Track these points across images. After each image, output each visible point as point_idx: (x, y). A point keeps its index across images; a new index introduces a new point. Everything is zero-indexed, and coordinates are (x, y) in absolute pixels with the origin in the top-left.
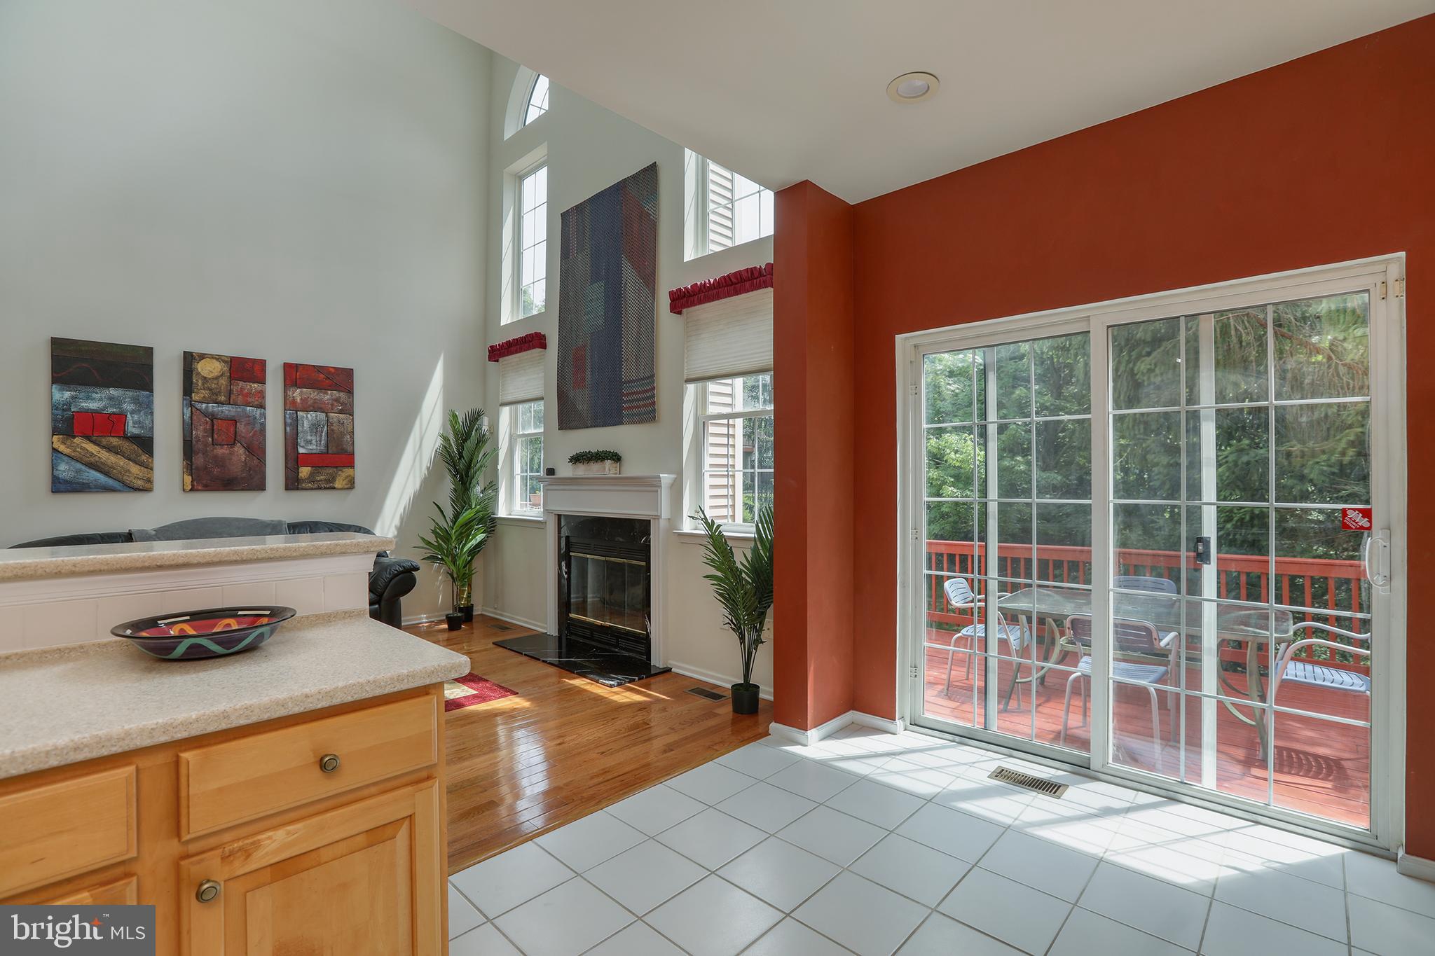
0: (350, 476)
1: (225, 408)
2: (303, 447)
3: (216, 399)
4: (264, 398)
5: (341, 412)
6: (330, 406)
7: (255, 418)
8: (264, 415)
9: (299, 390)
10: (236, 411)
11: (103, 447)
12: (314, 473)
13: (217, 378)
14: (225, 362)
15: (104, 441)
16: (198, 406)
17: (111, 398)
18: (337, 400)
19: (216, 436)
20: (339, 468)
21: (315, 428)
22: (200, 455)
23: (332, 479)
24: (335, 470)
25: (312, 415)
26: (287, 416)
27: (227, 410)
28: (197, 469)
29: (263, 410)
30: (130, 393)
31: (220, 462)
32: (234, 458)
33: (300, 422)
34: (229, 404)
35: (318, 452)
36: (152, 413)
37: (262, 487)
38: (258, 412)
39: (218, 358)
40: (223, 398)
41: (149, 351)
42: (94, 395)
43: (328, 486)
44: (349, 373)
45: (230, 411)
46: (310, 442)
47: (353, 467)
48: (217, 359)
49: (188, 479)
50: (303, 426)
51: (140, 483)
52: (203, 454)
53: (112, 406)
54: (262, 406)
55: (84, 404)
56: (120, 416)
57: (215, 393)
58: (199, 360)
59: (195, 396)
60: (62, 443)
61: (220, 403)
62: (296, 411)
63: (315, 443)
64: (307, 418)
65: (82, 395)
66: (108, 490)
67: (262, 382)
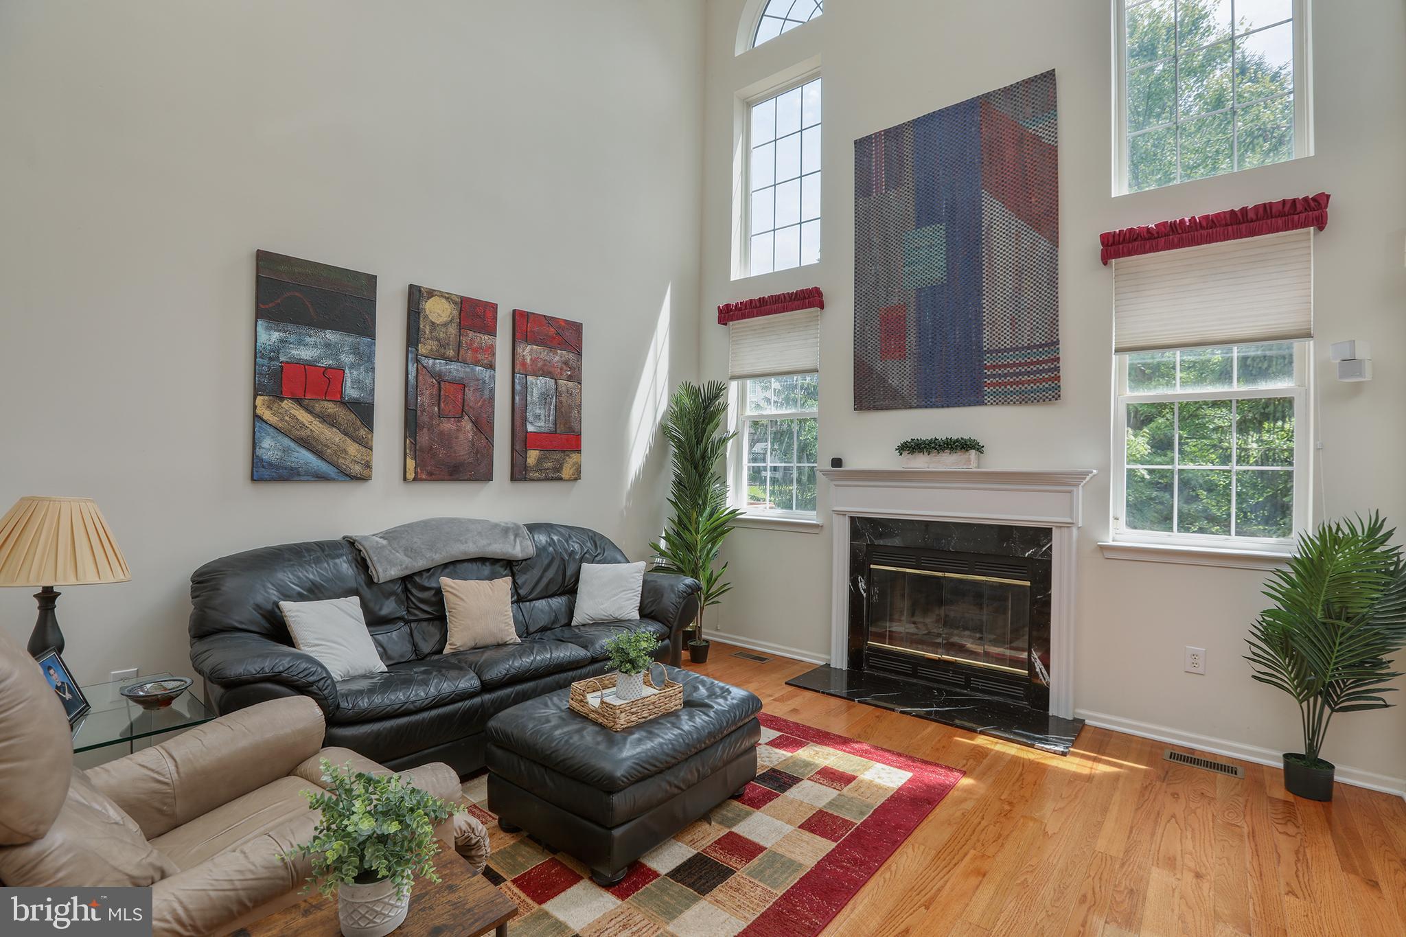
0: (576, 463)
1: (453, 366)
2: (531, 423)
3: (444, 353)
4: (494, 355)
5: (570, 378)
6: (559, 370)
7: (484, 382)
8: (493, 378)
9: (529, 347)
10: (465, 372)
11: (317, 416)
12: (540, 458)
13: (445, 325)
14: (455, 303)
15: (318, 407)
16: (425, 361)
17: (328, 345)
18: (566, 363)
19: (442, 405)
20: (567, 453)
21: (545, 397)
22: (425, 430)
23: (558, 469)
24: (563, 455)
25: (541, 381)
26: (517, 381)
27: (455, 370)
28: (421, 450)
29: (492, 372)
30: (350, 339)
31: (446, 440)
32: (461, 437)
33: (529, 390)
34: (458, 361)
35: (546, 430)
36: (373, 369)
37: (488, 477)
38: (487, 374)
39: (447, 297)
40: (451, 353)
41: (372, 279)
42: (308, 339)
43: (553, 476)
44: (577, 328)
45: (457, 370)
46: (538, 417)
47: (579, 451)
48: (447, 298)
49: (411, 463)
50: (532, 395)
51: (357, 469)
52: (428, 430)
53: (328, 357)
54: (491, 367)
55: (295, 352)
56: (340, 370)
57: (443, 345)
58: (429, 298)
59: (422, 349)
60: (269, 408)
61: (448, 359)
62: (526, 376)
63: (543, 419)
64: (538, 385)
65: (292, 338)
66: (320, 477)
67: (493, 333)
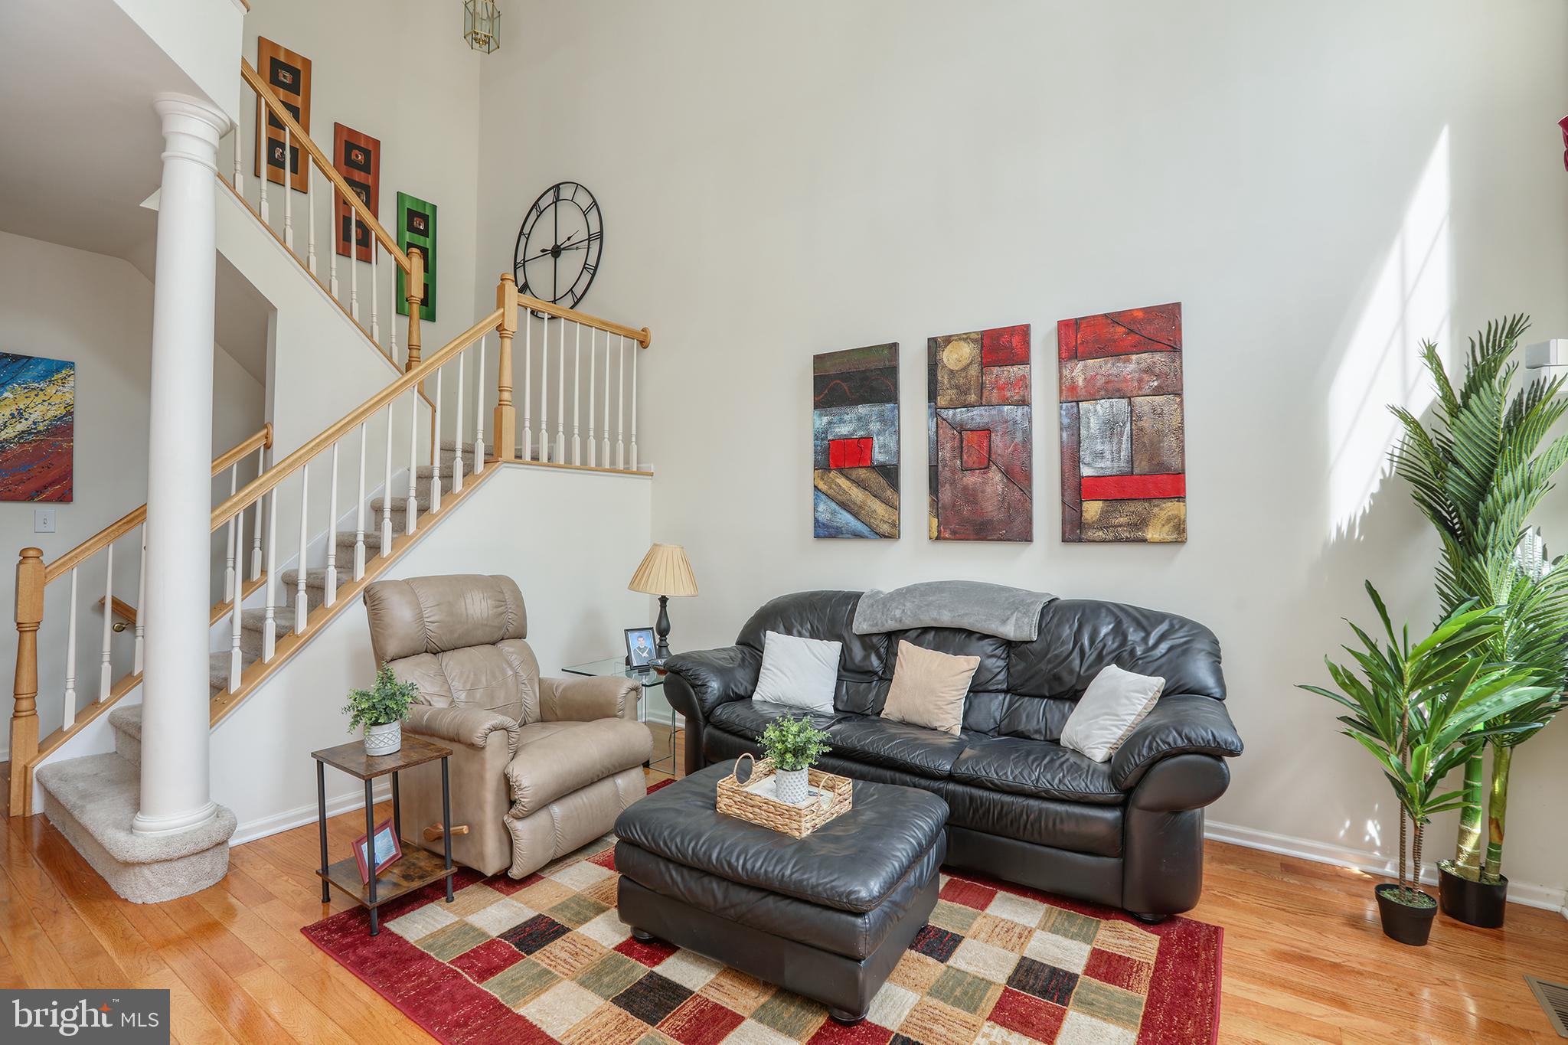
0: (1176, 516)
1: (976, 412)
2: (1088, 465)
3: (965, 401)
4: (1028, 387)
5: (1157, 391)
6: (1136, 384)
7: (1015, 423)
8: (1028, 416)
9: (1081, 364)
10: (989, 416)
11: (853, 481)
12: (1107, 512)
13: (965, 368)
14: (974, 341)
15: (854, 474)
16: (945, 413)
17: (859, 419)
18: (1148, 370)
19: (965, 456)
20: (1156, 502)
21: (1111, 427)
22: (947, 485)
23: (1141, 523)
24: (1146, 504)
25: (1103, 407)
26: (1064, 413)
27: (978, 416)
28: (945, 508)
29: (1026, 408)
30: (876, 408)
31: (971, 496)
32: (989, 489)
33: (1083, 421)
34: (981, 405)
35: (1115, 472)
36: (899, 432)
37: (1026, 537)
38: (1018, 413)
39: (965, 338)
40: (972, 398)
41: (894, 348)
42: (847, 417)
43: (1134, 536)
44: (1172, 314)
45: (981, 415)
46: (1101, 455)
47: (1182, 498)
48: (965, 340)
49: (934, 522)
50: (1089, 427)
51: (885, 528)
52: (951, 485)
53: (860, 428)
54: (1024, 402)
55: (837, 430)
56: (867, 440)
57: (963, 391)
58: (945, 347)
59: (941, 401)
60: (822, 479)
61: (968, 406)
62: (1077, 402)
63: (1110, 456)
64: (1096, 413)
65: (836, 419)
66: (857, 536)
67: (1025, 360)
